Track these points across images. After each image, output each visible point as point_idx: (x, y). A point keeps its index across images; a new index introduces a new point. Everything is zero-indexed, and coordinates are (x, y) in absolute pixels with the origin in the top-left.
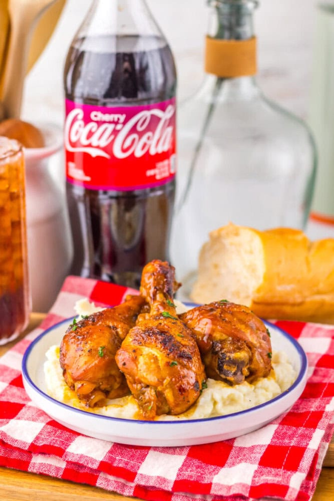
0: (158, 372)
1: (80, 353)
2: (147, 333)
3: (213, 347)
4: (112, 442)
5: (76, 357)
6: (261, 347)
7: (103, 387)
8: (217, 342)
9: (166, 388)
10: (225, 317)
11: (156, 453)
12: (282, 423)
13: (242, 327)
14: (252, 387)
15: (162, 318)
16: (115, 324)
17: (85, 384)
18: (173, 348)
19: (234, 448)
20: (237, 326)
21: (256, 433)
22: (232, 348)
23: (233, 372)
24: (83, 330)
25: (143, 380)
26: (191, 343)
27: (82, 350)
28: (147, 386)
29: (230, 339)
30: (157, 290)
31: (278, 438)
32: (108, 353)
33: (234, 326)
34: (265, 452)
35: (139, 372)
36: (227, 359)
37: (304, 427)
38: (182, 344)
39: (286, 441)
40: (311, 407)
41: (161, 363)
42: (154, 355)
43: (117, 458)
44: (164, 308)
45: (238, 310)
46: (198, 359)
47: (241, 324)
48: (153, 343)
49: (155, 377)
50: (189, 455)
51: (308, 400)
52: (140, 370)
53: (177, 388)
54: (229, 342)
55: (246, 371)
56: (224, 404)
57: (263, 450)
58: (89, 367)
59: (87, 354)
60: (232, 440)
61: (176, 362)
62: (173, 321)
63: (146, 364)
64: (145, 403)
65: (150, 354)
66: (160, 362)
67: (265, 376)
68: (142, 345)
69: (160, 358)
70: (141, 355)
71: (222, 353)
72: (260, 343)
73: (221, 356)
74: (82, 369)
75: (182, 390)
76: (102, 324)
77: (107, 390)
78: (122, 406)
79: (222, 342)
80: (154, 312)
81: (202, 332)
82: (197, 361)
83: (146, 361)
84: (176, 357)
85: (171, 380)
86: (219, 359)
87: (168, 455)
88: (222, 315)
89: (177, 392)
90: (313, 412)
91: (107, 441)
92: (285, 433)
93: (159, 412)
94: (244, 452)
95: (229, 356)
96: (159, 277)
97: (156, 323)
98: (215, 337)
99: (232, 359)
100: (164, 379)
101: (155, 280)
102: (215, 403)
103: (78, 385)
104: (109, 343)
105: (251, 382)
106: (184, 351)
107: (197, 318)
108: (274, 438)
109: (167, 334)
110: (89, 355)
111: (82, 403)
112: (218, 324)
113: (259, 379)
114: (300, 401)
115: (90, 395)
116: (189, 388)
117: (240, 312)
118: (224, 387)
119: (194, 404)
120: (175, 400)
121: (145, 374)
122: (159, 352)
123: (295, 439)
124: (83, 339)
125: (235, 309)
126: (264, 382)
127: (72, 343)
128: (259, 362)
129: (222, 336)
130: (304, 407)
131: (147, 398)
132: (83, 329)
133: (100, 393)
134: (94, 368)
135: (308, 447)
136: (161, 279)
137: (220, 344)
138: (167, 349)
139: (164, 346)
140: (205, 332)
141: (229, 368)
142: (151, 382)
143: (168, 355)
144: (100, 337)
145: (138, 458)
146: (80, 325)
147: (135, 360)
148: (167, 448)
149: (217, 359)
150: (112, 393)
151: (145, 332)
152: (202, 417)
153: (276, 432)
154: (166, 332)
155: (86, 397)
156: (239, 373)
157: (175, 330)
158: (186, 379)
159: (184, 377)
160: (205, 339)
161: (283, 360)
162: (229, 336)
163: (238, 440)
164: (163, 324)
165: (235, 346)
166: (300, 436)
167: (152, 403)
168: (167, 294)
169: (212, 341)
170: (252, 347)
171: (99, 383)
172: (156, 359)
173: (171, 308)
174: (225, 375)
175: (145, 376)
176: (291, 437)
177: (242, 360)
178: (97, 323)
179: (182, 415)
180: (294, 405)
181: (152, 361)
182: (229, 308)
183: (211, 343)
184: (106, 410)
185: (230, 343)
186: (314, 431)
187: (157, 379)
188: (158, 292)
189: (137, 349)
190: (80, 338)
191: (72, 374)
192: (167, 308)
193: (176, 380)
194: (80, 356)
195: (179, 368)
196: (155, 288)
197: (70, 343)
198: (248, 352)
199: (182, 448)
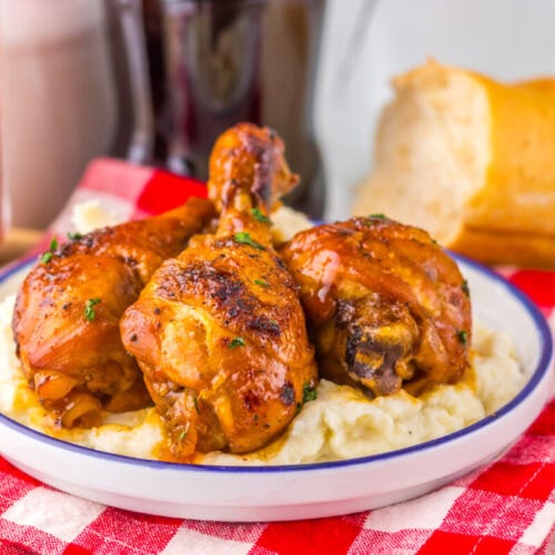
0: (202, 357)
1: (47, 310)
2: (188, 275)
3: (338, 312)
4: (103, 505)
5: (37, 319)
6: (443, 317)
7: (93, 385)
8: (347, 301)
9: (218, 395)
10: (370, 251)
11: (193, 532)
12: (474, 486)
13: (405, 273)
14: (416, 403)
15: (230, 243)
16: (134, 254)
17: (52, 378)
18: (238, 308)
19: (362, 533)
20: (393, 270)
21: (415, 505)
22: (376, 316)
23: (374, 368)
24: (62, 263)
25: (170, 374)
26: (284, 301)
27: (52, 305)
28: (180, 389)
29: (376, 296)
30: (238, 186)
31: (459, 517)
32: (107, 314)
33: (388, 269)
34: (423, 546)
35: (163, 356)
36: (364, 339)
37: (520, 496)
38: (260, 302)
39: (476, 524)
40: (545, 455)
41: (211, 341)
42: (197, 321)
43: (107, 539)
44: (245, 225)
45: (403, 237)
46: (298, 336)
47: (403, 266)
48: (198, 297)
49: (195, 369)
50: (260, 543)
51: (545, 438)
52: (165, 353)
53: (241, 396)
54: (372, 304)
55: (403, 367)
56: (349, 436)
57: (422, 541)
58: (64, 341)
59: (60, 314)
60: (362, 516)
61: (241, 340)
62: (252, 252)
63: (178, 339)
64: (177, 425)
65: (191, 320)
66: (208, 337)
67: (452, 381)
68: (176, 300)
69: (209, 330)
70: (171, 321)
71: (355, 327)
72: (443, 310)
73: (353, 332)
74: (49, 346)
75: (252, 400)
76: (106, 252)
77: (104, 392)
78: (130, 429)
79: (358, 302)
80: (223, 233)
81: (317, 278)
82: (293, 340)
83: (179, 334)
84: (244, 329)
85: (230, 377)
86: (349, 338)
87: (216, 539)
88: (365, 246)
89: (242, 405)
90: (547, 464)
91: (93, 502)
92: (478, 507)
93: (204, 445)
94: (383, 544)
95: (368, 334)
96: (245, 160)
97: (214, 254)
98: (342, 291)
99: (373, 341)
100: (213, 374)
101: (235, 165)
102: (328, 433)
103: (40, 378)
104: (113, 291)
105: (418, 394)
106: (263, 315)
107: (310, 249)
108: (450, 515)
109: (232, 279)
110: (64, 317)
111: (49, 416)
112: (351, 263)
113: (436, 386)
114: (527, 440)
115: (66, 400)
116: (269, 397)
117: (405, 240)
118: (350, 399)
119: (282, 433)
120: (236, 422)
121: (174, 362)
122: (209, 315)
123: (495, 521)
124: (57, 281)
125: (396, 234)
126: (446, 394)
127: (35, 288)
128: (436, 351)
129: (357, 289)
130: (533, 452)
131: (178, 414)
132: (64, 261)
133: (87, 398)
134: (73, 344)
135: (521, 540)
136: (249, 164)
137: (354, 305)
138: (225, 309)
139: (220, 305)
140: (324, 280)
141: (366, 359)
142: (186, 379)
143: (227, 323)
144: (94, 277)
145: (152, 543)
146: (58, 253)
147: (157, 330)
148: (218, 523)
149: (345, 340)
150: (117, 401)
151: (185, 271)
152: (297, 462)
153: (458, 504)
154: (229, 275)
155: (56, 405)
156: (388, 372)
157: (251, 272)
158: (263, 377)
159: (259, 372)
160: (322, 294)
161: (501, 351)
162: (374, 291)
163: (375, 515)
164: (228, 256)
165: (384, 313)
166: (507, 515)
167: (188, 425)
168: (258, 196)
169: (337, 300)
170: (422, 316)
171: (84, 377)
172: (200, 331)
173: (258, 224)
174: (357, 373)
175: (174, 366)
176: (487, 517)
177: (396, 343)
178: (97, 248)
179: (254, 455)
180: (513, 448)
181: (192, 334)
182: (382, 230)
183: (334, 303)
184: (98, 434)
185: (375, 306)
186: (540, 508)
187: (198, 374)
188: (239, 191)
189: (164, 308)
190: (53, 278)
191: (29, 354)
192: (251, 225)
193: (239, 379)
194: (46, 316)
195: (249, 354)
196: (233, 182)
197: (30, 289)
198: (410, 327)
199: (248, 526)
